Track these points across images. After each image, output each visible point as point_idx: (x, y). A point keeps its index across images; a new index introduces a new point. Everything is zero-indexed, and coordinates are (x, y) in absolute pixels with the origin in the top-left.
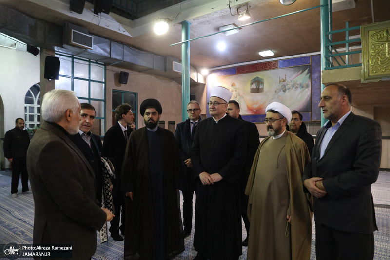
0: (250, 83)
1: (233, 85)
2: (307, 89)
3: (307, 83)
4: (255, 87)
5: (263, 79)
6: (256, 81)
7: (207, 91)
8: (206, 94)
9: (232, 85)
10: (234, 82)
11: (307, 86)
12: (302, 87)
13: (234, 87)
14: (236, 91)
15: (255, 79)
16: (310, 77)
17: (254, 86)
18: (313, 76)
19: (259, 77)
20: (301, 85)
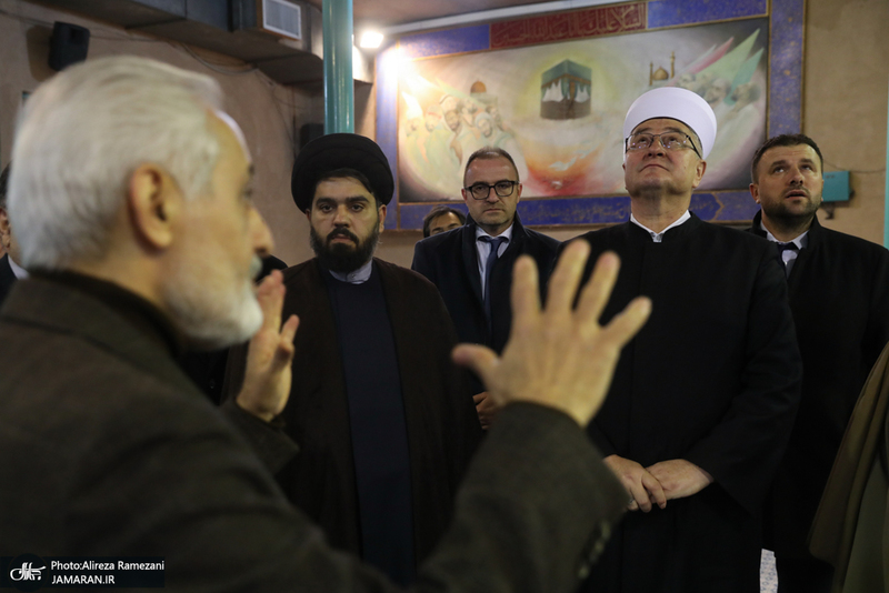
0: (539, 82)
1: (476, 88)
2: (750, 108)
3: (750, 84)
4: (559, 98)
5: (589, 71)
6: (563, 77)
7: (377, 109)
8: (377, 120)
9: (473, 90)
10: (481, 78)
11: (752, 96)
12: (735, 99)
13: (482, 96)
14: (488, 110)
15: (559, 68)
16: (764, 61)
17: (556, 94)
18: (773, 59)
19: (573, 59)
20: (728, 90)
